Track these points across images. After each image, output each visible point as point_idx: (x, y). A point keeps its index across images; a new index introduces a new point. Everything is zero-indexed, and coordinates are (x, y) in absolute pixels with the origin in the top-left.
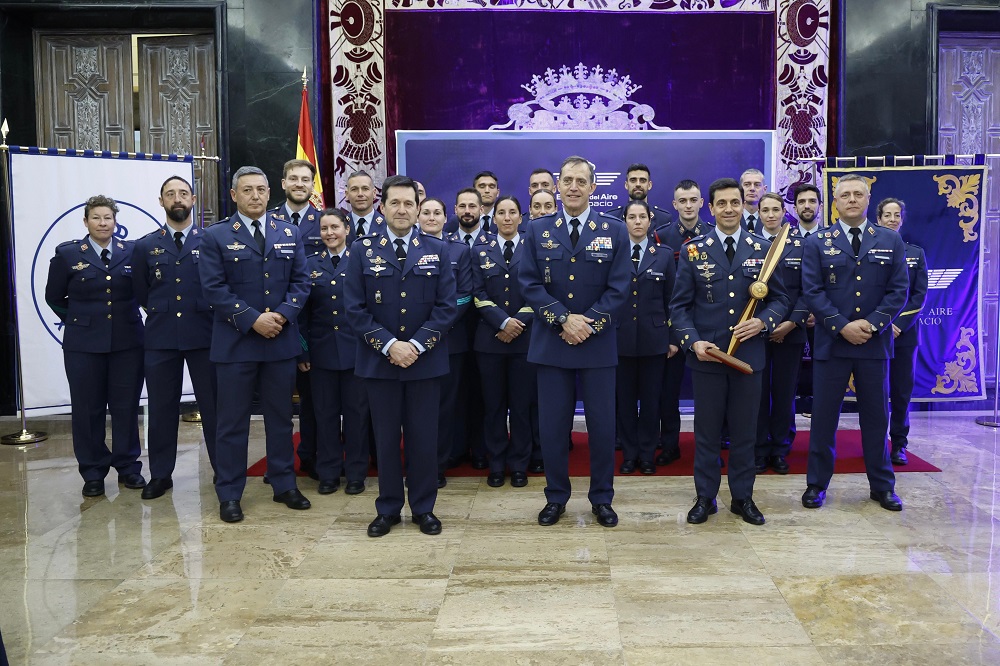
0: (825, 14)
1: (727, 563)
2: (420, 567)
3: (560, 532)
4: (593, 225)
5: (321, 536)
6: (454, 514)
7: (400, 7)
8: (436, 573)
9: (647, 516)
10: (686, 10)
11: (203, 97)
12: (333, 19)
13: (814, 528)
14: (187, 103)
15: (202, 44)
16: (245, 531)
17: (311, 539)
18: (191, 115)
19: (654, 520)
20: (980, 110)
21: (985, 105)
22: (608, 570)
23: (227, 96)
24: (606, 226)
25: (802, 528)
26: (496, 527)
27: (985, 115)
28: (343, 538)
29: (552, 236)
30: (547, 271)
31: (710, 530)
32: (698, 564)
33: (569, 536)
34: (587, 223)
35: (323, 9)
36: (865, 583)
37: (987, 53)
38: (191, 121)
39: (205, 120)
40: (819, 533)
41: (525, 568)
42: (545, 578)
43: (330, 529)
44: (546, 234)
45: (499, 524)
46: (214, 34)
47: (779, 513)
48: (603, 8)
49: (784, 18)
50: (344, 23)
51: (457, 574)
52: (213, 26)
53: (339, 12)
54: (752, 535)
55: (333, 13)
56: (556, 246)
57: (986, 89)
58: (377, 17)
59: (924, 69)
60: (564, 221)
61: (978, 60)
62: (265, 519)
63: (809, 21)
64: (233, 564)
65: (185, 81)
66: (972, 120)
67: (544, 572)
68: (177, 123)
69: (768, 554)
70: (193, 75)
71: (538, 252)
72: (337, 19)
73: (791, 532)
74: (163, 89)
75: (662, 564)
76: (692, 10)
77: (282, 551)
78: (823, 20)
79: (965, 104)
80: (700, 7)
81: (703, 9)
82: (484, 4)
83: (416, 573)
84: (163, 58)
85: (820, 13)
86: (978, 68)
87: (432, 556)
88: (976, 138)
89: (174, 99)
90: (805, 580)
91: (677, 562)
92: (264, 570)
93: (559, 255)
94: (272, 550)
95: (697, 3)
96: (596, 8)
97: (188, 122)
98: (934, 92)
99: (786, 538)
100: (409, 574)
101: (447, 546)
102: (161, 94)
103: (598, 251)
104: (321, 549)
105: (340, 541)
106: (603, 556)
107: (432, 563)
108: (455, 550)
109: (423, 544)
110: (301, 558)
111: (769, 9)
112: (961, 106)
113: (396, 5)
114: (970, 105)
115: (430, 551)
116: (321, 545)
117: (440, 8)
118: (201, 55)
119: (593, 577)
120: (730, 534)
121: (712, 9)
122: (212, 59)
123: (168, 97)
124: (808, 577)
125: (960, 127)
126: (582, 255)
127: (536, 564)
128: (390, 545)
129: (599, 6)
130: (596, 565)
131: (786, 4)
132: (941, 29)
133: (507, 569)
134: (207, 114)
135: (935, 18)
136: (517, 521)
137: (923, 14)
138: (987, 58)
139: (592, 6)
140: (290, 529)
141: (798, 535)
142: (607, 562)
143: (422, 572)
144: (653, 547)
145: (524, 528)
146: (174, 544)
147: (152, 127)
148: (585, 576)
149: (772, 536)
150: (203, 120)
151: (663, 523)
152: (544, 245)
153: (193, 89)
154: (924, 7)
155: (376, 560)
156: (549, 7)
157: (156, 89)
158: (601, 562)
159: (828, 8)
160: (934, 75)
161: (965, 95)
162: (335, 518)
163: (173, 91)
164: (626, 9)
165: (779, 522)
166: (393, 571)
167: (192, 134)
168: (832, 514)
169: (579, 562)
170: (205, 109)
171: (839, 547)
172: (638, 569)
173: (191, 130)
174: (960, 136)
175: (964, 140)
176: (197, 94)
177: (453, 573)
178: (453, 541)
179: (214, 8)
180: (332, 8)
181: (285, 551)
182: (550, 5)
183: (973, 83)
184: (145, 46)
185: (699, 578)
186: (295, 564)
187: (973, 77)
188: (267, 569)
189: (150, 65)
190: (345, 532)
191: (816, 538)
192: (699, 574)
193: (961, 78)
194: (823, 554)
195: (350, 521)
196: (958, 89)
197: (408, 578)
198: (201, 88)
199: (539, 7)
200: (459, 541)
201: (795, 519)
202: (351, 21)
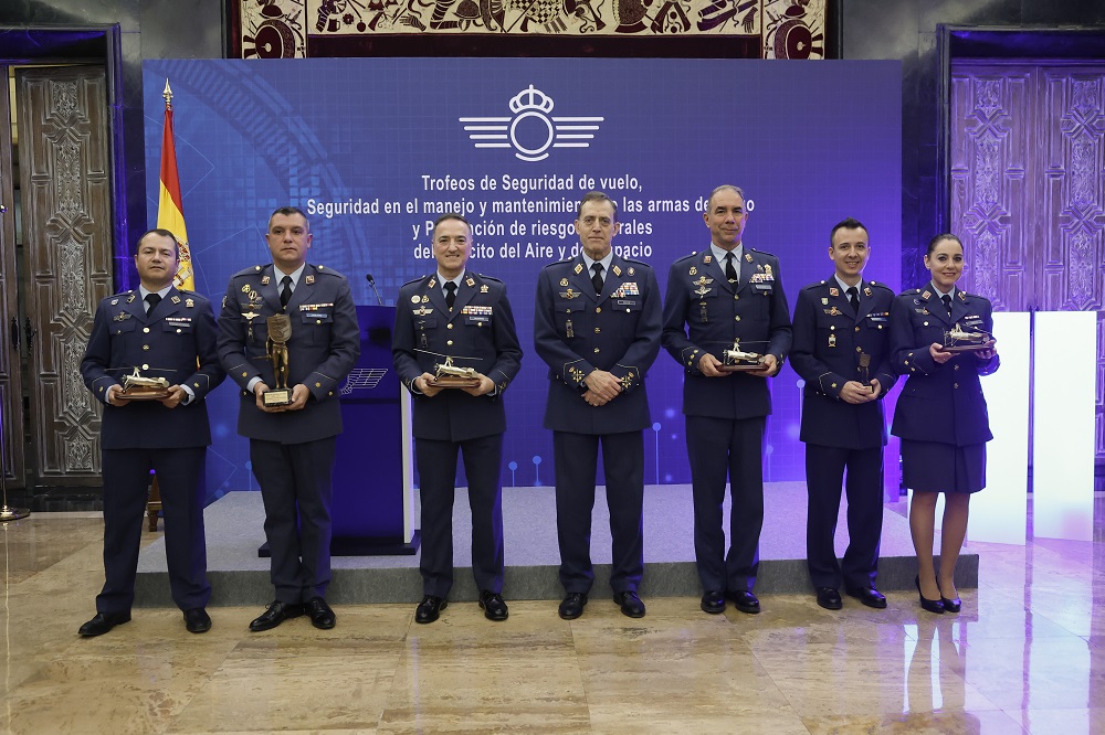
0: (819, 37)
1: (739, 698)
2: (341, 711)
3: (520, 657)
4: (617, 271)
5: (216, 670)
6: (387, 634)
7: (325, 32)
8: (361, 720)
9: (630, 633)
10: (658, 33)
11: (95, 138)
12: (246, 46)
13: (843, 646)
14: (75, 146)
15: (92, 77)
16: (117, 664)
17: (201, 674)
18: (81, 161)
19: (639, 638)
20: (996, 148)
21: (1003, 142)
22: (586, 710)
23: (121, 136)
24: (631, 271)
25: (827, 646)
26: (440, 652)
27: (1002, 153)
28: (244, 671)
29: (571, 284)
30: (569, 324)
31: (711, 651)
32: (703, 700)
33: (534, 662)
34: (611, 268)
35: (234, 35)
36: (925, 725)
37: (1004, 82)
38: (81, 167)
39: (98, 166)
40: (850, 653)
41: (477, 709)
42: (503, 724)
43: (228, 658)
44: (564, 282)
45: (443, 648)
46: (105, 65)
47: (793, 625)
48: (562, 32)
49: (771, 42)
50: (260, 50)
51: (389, 721)
52: (103, 54)
53: (254, 37)
54: (766, 656)
55: (247, 39)
56: (576, 295)
57: (1004, 124)
58: (298, 43)
59: (934, 100)
60: (585, 266)
61: (995, 90)
62: (147, 646)
63: (800, 46)
64: (92, 714)
65: (73, 120)
66: (988, 159)
67: (502, 716)
68: (64, 169)
69: (789, 683)
70: (83, 113)
71: (557, 304)
72: (251, 46)
73: (814, 652)
74: (47, 130)
75: (656, 700)
76: (665, 33)
77: (162, 691)
78: (816, 44)
79: (979, 142)
80: (674, 29)
81: (678, 33)
82: (423, 28)
83: (335, 720)
84: (46, 92)
85: (813, 36)
86: (994, 100)
87: (357, 694)
88: (992, 179)
89: (61, 141)
90: (846, 722)
91: (676, 697)
92: (134, 721)
93: (581, 305)
94: (149, 691)
95: (671, 26)
96: (553, 32)
97: (77, 168)
98: (946, 126)
99: (810, 661)
100: (326, 722)
101: (377, 680)
102: (44, 135)
103: (624, 298)
104: (213, 688)
105: (240, 675)
106: (578, 691)
107: (356, 704)
108: (387, 685)
109: (346, 678)
110: (185, 702)
111: (754, 32)
112: (975, 144)
113: (321, 30)
114: (985, 142)
115: (354, 687)
116: (215, 681)
117: (372, 32)
118: (91, 89)
119: (568, 721)
120: (737, 657)
121: (688, 33)
122: (104, 94)
123: (53, 139)
124: (848, 717)
125: (974, 168)
126: (608, 303)
127: (492, 704)
128: (303, 679)
129: (557, 29)
130: (570, 704)
131: (773, 26)
132: (953, 54)
133: (455, 712)
134: (101, 158)
135: (947, 40)
136: (466, 643)
137: (933, 37)
138: (1004, 88)
139: (548, 29)
140: (177, 660)
141: (823, 656)
142: (584, 700)
143: (342, 719)
144: (643, 676)
145: (474, 651)
146: (21, 686)
147: (34, 174)
148: (556, 720)
149: (791, 657)
150: (95, 165)
151: (650, 642)
152: (563, 295)
153: (83, 129)
154: (934, 28)
155: (284, 701)
156: (498, 31)
157: (39, 129)
158: (577, 700)
159: (822, 30)
160: (946, 106)
161: (979, 131)
162: (236, 643)
163: (59, 132)
164: (589, 33)
165: (797, 638)
166: (303, 718)
167: (82, 183)
168: (861, 627)
169: (548, 700)
170: (97, 152)
171: (879, 672)
172: (626, 710)
173: (81, 177)
174: (974, 178)
175: (978, 183)
176: (88, 136)
177: (383, 719)
178: (385, 673)
179: (105, 32)
180: (245, 32)
181: (166, 692)
182: (499, 28)
183: (988, 117)
184: (24, 78)
185: (706, 721)
186: (176, 710)
187: (989, 110)
188: (139, 720)
189: (30, 101)
190: (247, 662)
191: (848, 661)
192: (706, 714)
193: (975, 111)
194: (861, 683)
195: (255, 646)
196: (972, 124)
197: (324, 728)
198: (93, 128)
199: (487, 31)
200: (392, 672)
201: (816, 634)
202: (268, 48)
